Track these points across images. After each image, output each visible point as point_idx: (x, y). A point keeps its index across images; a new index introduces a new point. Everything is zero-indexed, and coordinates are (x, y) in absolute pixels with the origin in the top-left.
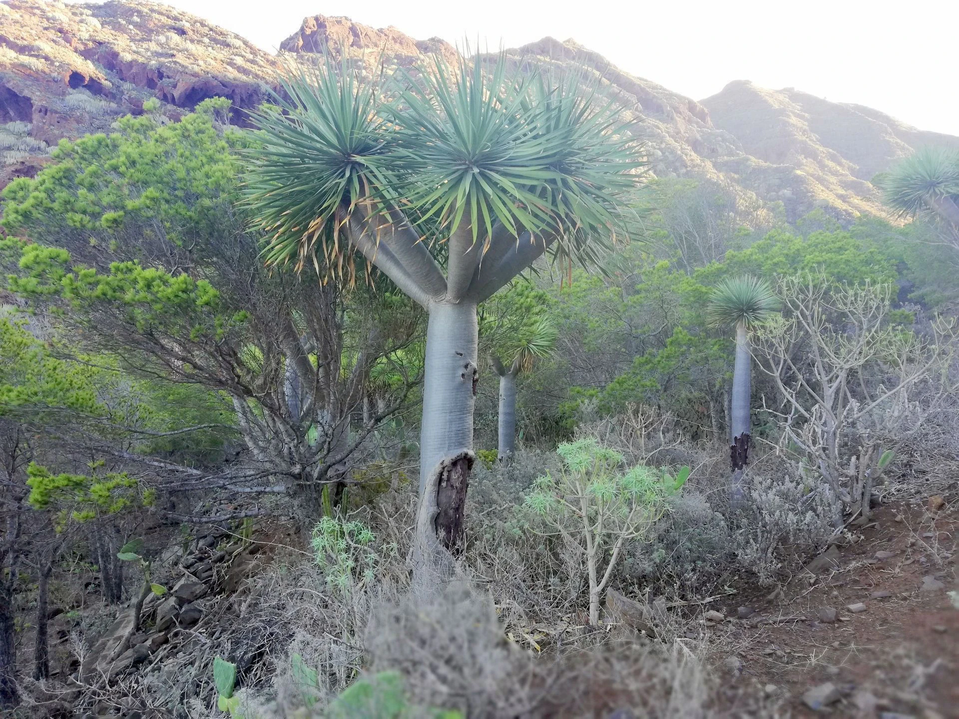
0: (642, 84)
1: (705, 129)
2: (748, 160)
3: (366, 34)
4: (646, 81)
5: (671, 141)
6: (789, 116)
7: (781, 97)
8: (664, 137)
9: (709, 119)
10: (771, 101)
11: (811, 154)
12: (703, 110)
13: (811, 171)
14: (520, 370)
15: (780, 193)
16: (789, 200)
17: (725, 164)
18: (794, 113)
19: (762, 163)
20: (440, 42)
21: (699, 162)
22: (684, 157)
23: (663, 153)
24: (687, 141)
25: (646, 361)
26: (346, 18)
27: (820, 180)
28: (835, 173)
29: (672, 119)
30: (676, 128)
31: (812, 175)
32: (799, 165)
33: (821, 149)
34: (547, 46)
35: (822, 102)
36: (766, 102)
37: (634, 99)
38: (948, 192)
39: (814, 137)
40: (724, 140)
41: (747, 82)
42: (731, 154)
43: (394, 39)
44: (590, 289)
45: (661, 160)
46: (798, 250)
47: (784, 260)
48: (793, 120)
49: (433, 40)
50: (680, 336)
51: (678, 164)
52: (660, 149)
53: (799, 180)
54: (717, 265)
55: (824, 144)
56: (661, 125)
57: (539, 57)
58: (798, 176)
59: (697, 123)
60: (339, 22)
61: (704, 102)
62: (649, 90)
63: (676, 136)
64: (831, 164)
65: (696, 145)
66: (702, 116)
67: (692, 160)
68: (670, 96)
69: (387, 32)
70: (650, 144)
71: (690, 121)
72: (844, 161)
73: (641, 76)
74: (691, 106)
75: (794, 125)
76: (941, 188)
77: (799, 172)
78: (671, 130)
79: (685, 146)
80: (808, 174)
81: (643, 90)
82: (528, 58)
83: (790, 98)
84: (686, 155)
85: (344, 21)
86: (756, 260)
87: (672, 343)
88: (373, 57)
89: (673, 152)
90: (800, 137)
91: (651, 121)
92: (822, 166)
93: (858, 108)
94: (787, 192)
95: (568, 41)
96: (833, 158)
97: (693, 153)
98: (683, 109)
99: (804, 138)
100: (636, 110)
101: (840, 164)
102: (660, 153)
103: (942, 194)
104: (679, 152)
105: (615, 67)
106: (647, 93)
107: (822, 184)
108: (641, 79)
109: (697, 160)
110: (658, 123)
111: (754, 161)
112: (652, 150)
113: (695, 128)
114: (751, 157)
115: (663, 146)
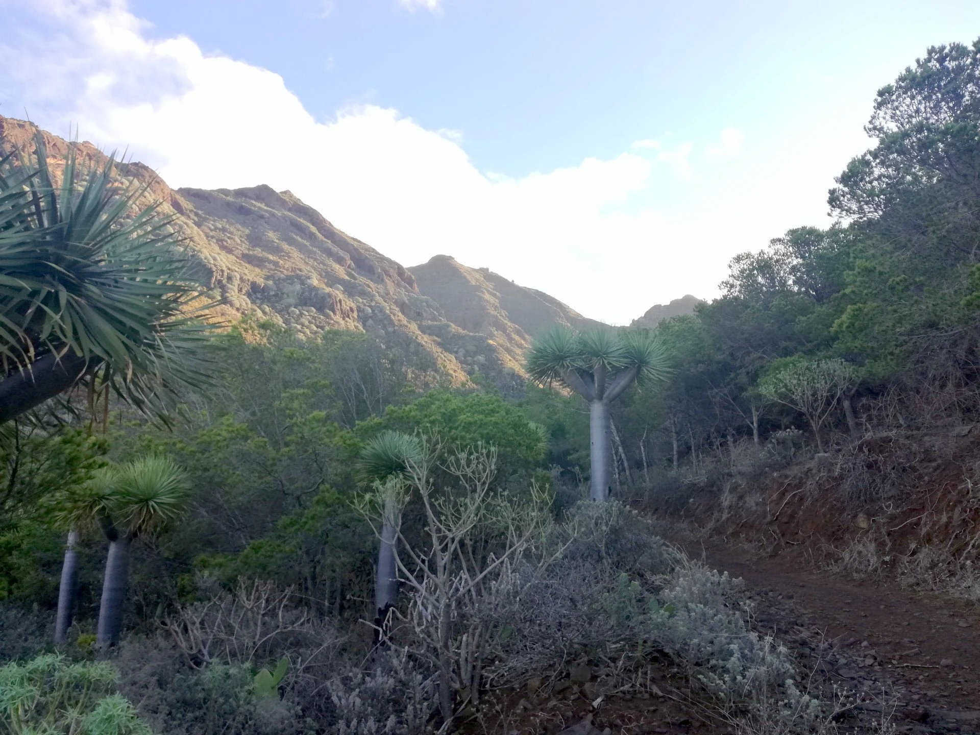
0: (356, 244)
1: (411, 294)
2: (448, 326)
3: (54, 145)
4: (359, 242)
5: (380, 300)
6: (483, 293)
7: (477, 276)
8: (374, 295)
9: (415, 285)
10: (468, 277)
11: (502, 328)
12: (410, 277)
13: (501, 342)
14: (135, 535)
15: (476, 359)
16: (483, 365)
17: (429, 327)
18: (488, 291)
19: (460, 330)
20: (146, 168)
21: (405, 323)
22: (392, 317)
23: (373, 311)
24: (396, 303)
25: (291, 523)
26: (31, 124)
27: (508, 350)
28: (520, 346)
29: (383, 280)
30: (386, 289)
31: (502, 346)
32: (491, 336)
33: (509, 324)
34: (263, 193)
35: (511, 285)
36: (465, 278)
37: (347, 257)
38: (573, 366)
39: (504, 313)
40: (428, 306)
41: (451, 258)
42: (434, 319)
43: (88, 155)
44: (232, 439)
45: (371, 317)
46: (454, 410)
47: (440, 418)
48: (487, 296)
49: (136, 164)
50: (327, 494)
51: (386, 322)
52: (370, 306)
53: (491, 349)
54: (377, 420)
55: (511, 320)
56: (372, 284)
57: (253, 202)
58: (491, 345)
59: (405, 287)
60: (21, 126)
61: (412, 270)
62: (362, 251)
63: (386, 296)
64: (517, 338)
65: (403, 307)
66: (410, 282)
67: (399, 320)
68: (382, 259)
69: (82, 148)
70: (361, 300)
71: (398, 285)
72: (527, 336)
73: (356, 237)
74: (400, 270)
75: (487, 301)
76: (567, 362)
77: (491, 342)
78: (381, 291)
79: (394, 307)
80: (499, 344)
81: (356, 250)
82: (242, 201)
83: (485, 277)
84: (394, 315)
85: (27, 126)
86: (414, 417)
87: (318, 502)
88: (60, 169)
89: (382, 310)
90: (492, 312)
91: (362, 280)
92: (510, 339)
93: (537, 292)
94: (481, 358)
95: (285, 192)
96: (518, 333)
97: (400, 314)
98: (393, 272)
99: (496, 313)
100: (349, 267)
101: (524, 339)
102: (370, 310)
103: (568, 367)
104: (388, 312)
105: (330, 224)
106: (360, 253)
107: (510, 355)
108: (354, 239)
109: (404, 320)
110: (369, 282)
111: (454, 328)
112: (362, 307)
113: (403, 291)
114: (452, 325)
115: (373, 304)
